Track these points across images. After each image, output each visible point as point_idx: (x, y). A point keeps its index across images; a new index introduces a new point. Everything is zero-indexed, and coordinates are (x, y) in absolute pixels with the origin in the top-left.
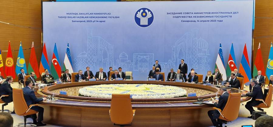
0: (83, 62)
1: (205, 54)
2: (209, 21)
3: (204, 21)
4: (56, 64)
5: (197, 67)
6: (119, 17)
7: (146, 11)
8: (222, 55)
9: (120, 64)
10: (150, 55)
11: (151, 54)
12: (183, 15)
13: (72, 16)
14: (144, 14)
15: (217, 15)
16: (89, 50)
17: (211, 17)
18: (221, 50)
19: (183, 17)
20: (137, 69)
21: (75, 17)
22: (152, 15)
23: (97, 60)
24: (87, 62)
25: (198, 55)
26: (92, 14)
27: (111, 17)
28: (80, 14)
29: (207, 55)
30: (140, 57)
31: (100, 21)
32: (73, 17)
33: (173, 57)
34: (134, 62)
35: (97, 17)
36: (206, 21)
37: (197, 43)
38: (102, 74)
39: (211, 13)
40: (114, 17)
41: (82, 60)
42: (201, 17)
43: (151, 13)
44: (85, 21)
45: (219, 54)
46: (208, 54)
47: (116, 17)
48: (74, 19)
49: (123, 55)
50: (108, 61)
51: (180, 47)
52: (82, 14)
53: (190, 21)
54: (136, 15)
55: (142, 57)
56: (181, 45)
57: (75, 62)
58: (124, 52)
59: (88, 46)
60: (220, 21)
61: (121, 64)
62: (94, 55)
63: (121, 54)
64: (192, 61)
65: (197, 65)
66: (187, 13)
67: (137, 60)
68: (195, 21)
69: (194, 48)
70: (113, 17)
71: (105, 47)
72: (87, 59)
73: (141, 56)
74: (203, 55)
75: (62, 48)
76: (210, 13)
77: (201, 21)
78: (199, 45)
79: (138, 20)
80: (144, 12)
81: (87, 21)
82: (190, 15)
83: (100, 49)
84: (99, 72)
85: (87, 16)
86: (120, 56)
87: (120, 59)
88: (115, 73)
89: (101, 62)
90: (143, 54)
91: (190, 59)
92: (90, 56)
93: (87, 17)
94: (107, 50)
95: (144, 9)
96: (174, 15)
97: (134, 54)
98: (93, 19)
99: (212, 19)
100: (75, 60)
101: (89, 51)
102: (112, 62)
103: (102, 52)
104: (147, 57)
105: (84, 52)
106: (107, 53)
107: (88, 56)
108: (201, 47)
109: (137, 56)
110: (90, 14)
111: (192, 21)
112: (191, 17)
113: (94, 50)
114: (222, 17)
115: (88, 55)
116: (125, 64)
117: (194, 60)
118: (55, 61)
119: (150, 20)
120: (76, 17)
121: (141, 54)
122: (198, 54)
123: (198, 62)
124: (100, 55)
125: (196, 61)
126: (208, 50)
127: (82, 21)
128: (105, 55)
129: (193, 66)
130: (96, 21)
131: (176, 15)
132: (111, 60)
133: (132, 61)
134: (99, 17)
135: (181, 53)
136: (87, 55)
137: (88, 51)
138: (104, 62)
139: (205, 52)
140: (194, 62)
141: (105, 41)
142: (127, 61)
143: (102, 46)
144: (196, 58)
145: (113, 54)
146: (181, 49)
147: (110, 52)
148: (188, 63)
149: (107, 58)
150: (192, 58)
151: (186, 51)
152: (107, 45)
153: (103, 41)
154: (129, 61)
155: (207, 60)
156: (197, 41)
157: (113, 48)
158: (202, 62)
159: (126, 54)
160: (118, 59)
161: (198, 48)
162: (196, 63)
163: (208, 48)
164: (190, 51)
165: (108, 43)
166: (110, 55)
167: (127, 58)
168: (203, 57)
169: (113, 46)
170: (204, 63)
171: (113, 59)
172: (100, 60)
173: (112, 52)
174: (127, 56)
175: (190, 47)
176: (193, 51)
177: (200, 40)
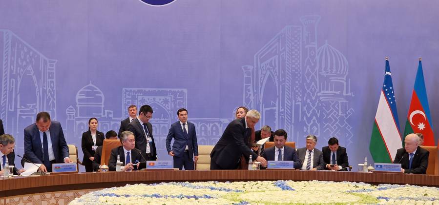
1: (338, 93)
5: (318, 130)
8: (392, 95)
9: (78, 122)
10: (174, 93)
11: (180, 90)
18: (388, 80)
25: (319, 94)
29: (345, 94)
30: (143, 101)
37: (317, 58)
45: (385, 93)
46: (347, 92)
49: (87, 94)
51: (269, 69)
56: (271, 61)
58: (90, 85)
61: (82, 124)
63: (82, 90)
64: (304, 113)
65: (317, 127)
69: (308, 74)
71: (30, 68)
73: (146, 98)
74: (335, 95)
78: (323, 67)
83: (11, 71)
86: (78, 97)
87: (78, 106)
89: (12, 115)
90: (151, 89)
91: (297, 107)
94: (34, 78)
97: (124, 89)
103: (17, 81)
104: (166, 101)
106: (36, 85)
108: (329, 71)
109: (134, 98)
117: (309, 108)
121: (147, 90)
122: (320, 91)
123: (319, 115)
124: (11, 93)
125: (314, 114)
126: (347, 81)
129: (305, 128)
138: (24, 117)
139: (339, 87)
140: (309, 115)
141: (29, 46)
142: (102, 114)
143: (17, 62)
144: (314, 105)
145: (55, 89)
146: (269, 77)
147: (44, 81)
148: (291, 120)
149: (36, 103)
150: (304, 103)
151: (284, 81)
152: (33, 60)
153: (20, 46)
154: (106, 111)
155: (344, 111)
156: (316, 55)
157: (54, 71)
158: (330, 116)
159: (99, 90)
160: (71, 107)
161: (319, 75)
162: (314, 121)
163: (347, 73)
164: (297, 82)
165: (38, 53)
166: (44, 91)
167: (101, 102)
168: (332, 102)
169: (55, 62)
170: (336, 120)
171: (53, 107)
172: (11, 108)
173: (52, 82)
174: (102, 95)
175: (296, 70)
176: (305, 84)
177: (326, 52)
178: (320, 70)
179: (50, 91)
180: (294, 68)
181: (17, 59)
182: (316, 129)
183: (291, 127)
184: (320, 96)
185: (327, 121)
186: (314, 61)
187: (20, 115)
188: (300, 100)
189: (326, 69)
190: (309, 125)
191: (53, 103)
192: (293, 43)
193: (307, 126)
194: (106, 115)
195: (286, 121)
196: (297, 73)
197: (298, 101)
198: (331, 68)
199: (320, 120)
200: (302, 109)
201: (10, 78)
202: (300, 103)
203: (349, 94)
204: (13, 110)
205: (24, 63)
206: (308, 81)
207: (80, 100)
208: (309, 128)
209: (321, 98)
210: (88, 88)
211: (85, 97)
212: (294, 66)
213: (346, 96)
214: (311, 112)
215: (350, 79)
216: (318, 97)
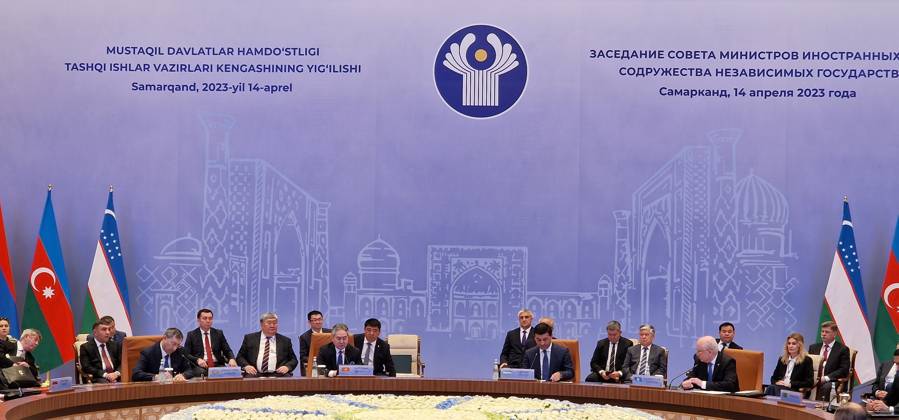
0: (183, 288)
1: (771, 252)
2: (790, 93)
3: (766, 94)
4: (48, 292)
5: (736, 313)
6: (357, 69)
7: (492, 39)
8: (853, 258)
9: (361, 297)
10: (508, 254)
11: (517, 249)
12: (666, 63)
13: (134, 60)
14: (481, 55)
15: (830, 64)
16: (213, 224)
17: (798, 74)
18: (847, 235)
19: (666, 72)
20: (446, 325)
21: (146, 67)
22: (521, 58)
23: (251, 275)
24: (203, 285)
25: (738, 255)
26: (230, 51)
27: (318, 69)
28: (171, 51)
29: (782, 254)
30: (459, 265)
31: (267, 88)
32: (138, 67)
33: (622, 265)
34: (429, 291)
35: (252, 68)
36: (775, 94)
37: (737, 196)
38: (273, 347)
39: (800, 56)
40: (337, 69)
41: (175, 274)
42: (752, 73)
43: (516, 49)
44: (193, 87)
45: (842, 255)
46: (786, 252)
47: (346, 69)
48: (142, 78)
49: (375, 254)
50: (301, 280)
51: (656, 216)
52: (179, 51)
53: (701, 93)
54: (441, 57)
55: (469, 263)
56: (660, 204)
57: (144, 286)
58: (379, 240)
59: (206, 204)
60: (845, 95)
61: (368, 300)
62: (237, 251)
63: (366, 248)
64: (713, 286)
65: (736, 307)
66: (688, 55)
67: (446, 281)
68: (724, 94)
69: (721, 223)
70: (332, 69)
71: (291, 215)
72: (201, 271)
73: (464, 260)
74: (766, 257)
75: (81, 218)
76: (795, 56)
77: (753, 94)
78: (746, 210)
79: (449, 84)
80: (481, 43)
81: (207, 87)
82: (702, 63)
83: (266, 220)
84: (258, 335)
85: (202, 60)
86: (361, 258)
87: (361, 272)
88: (336, 342)
89: (267, 284)
90: (472, 248)
91: (702, 275)
92: (217, 256)
93: (206, 68)
94: (298, 229)
95: (482, 32)
96: (627, 63)
97: (429, 247)
98: (233, 78)
99: (805, 83)
100: (145, 274)
101: (212, 231)
102: (324, 288)
103: (273, 237)
104: (495, 266)
105: (189, 237)
106: (301, 241)
107: (205, 253)
108: (756, 217)
109: (446, 261)
110: (222, 51)
111: (709, 93)
112: (708, 72)
113: (238, 228)
114: (853, 74)
115: (204, 248)
116: (387, 298)
117: (722, 277)
118: (44, 280)
119: (512, 85)
120: (152, 68)
121: (466, 248)
122: (740, 251)
123: (738, 289)
124: (265, 252)
125: (730, 286)
126: (786, 234)
127: (179, 88)
128: (289, 254)
129: (715, 309)
130: (247, 88)
131: (635, 63)
132: (318, 275)
133: (421, 284)
134: (261, 69)
135: (658, 248)
136: (199, 253)
137: (208, 230)
138: (284, 288)
139: (773, 243)
140: (722, 289)
141: (291, 183)
142: (397, 285)
143: (274, 207)
144: (730, 272)
145: (327, 246)
146: (657, 229)
147: (312, 235)
148: (692, 296)
149: (300, 267)
150: (713, 269)
151: (681, 235)
152: (296, 203)
153: (278, 183)
154: (403, 280)
155: (782, 282)
156: (735, 191)
157: (326, 219)
158: (757, 290)
159: (392, 249)
160: (350, 273)
161: (740, 224)
162: (731, 297)
163: (787, 221)
164: (702, 236)
165: (305, 193)
166: (312, 250)
167: (395, 266)
168: (762, 267)
169: (327, 206)
170: (768, 297)
171: (325, 272)
172: (265, 275)
173: (324, 236)
174: (397, 256)
175: (701, 217)
176: (715, 239)
177: (751, 188)
178: (741, 216)
179: (320, 250)
180: (698, 215)
181: (274, 203)
182: (733, 310)
183: (692, 307)
184: (741, 258)
185: (753, 297)
186: (731, 201)
187: (278, 285)
188: (707, 264)
189: (750, 214)
190: (722, 304)
191: (324, 267)
192: (696, 175)
193: (718, 306)
194: (402, 287)
195: (683, 297)
196: (701, 221)
197: (704, 266)
198: (760, 213)
199: (740, 296)
200: (711, 278)
201: (264, 230)
202: (707, 270)
203: (790, 255)
204: (267, 277)
205: (284, 208)
206: (721, 234)
207: (364, 264)
208: (722, 308)
209: (742, 262)
210: (376, 245)
211: (370, 259)
212: (697, 210)
213: (785, 258)
214: (725, 283)
215: (791, 231)
216: (737, 260)
